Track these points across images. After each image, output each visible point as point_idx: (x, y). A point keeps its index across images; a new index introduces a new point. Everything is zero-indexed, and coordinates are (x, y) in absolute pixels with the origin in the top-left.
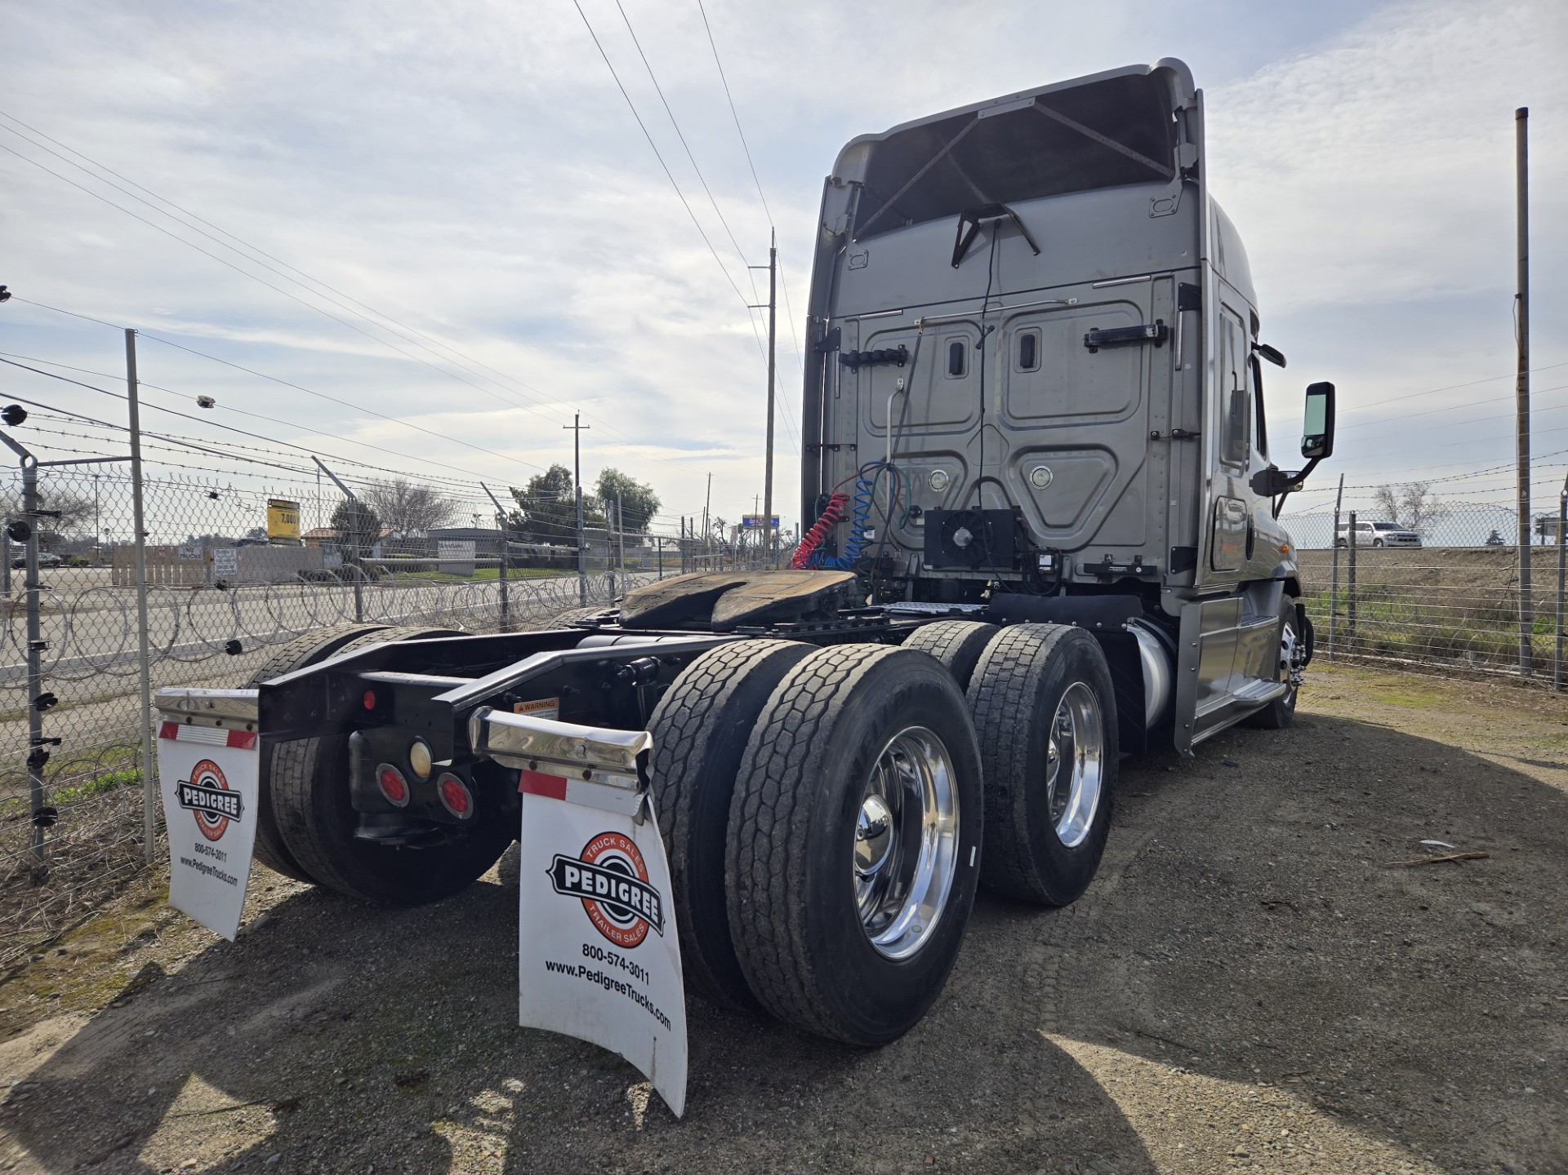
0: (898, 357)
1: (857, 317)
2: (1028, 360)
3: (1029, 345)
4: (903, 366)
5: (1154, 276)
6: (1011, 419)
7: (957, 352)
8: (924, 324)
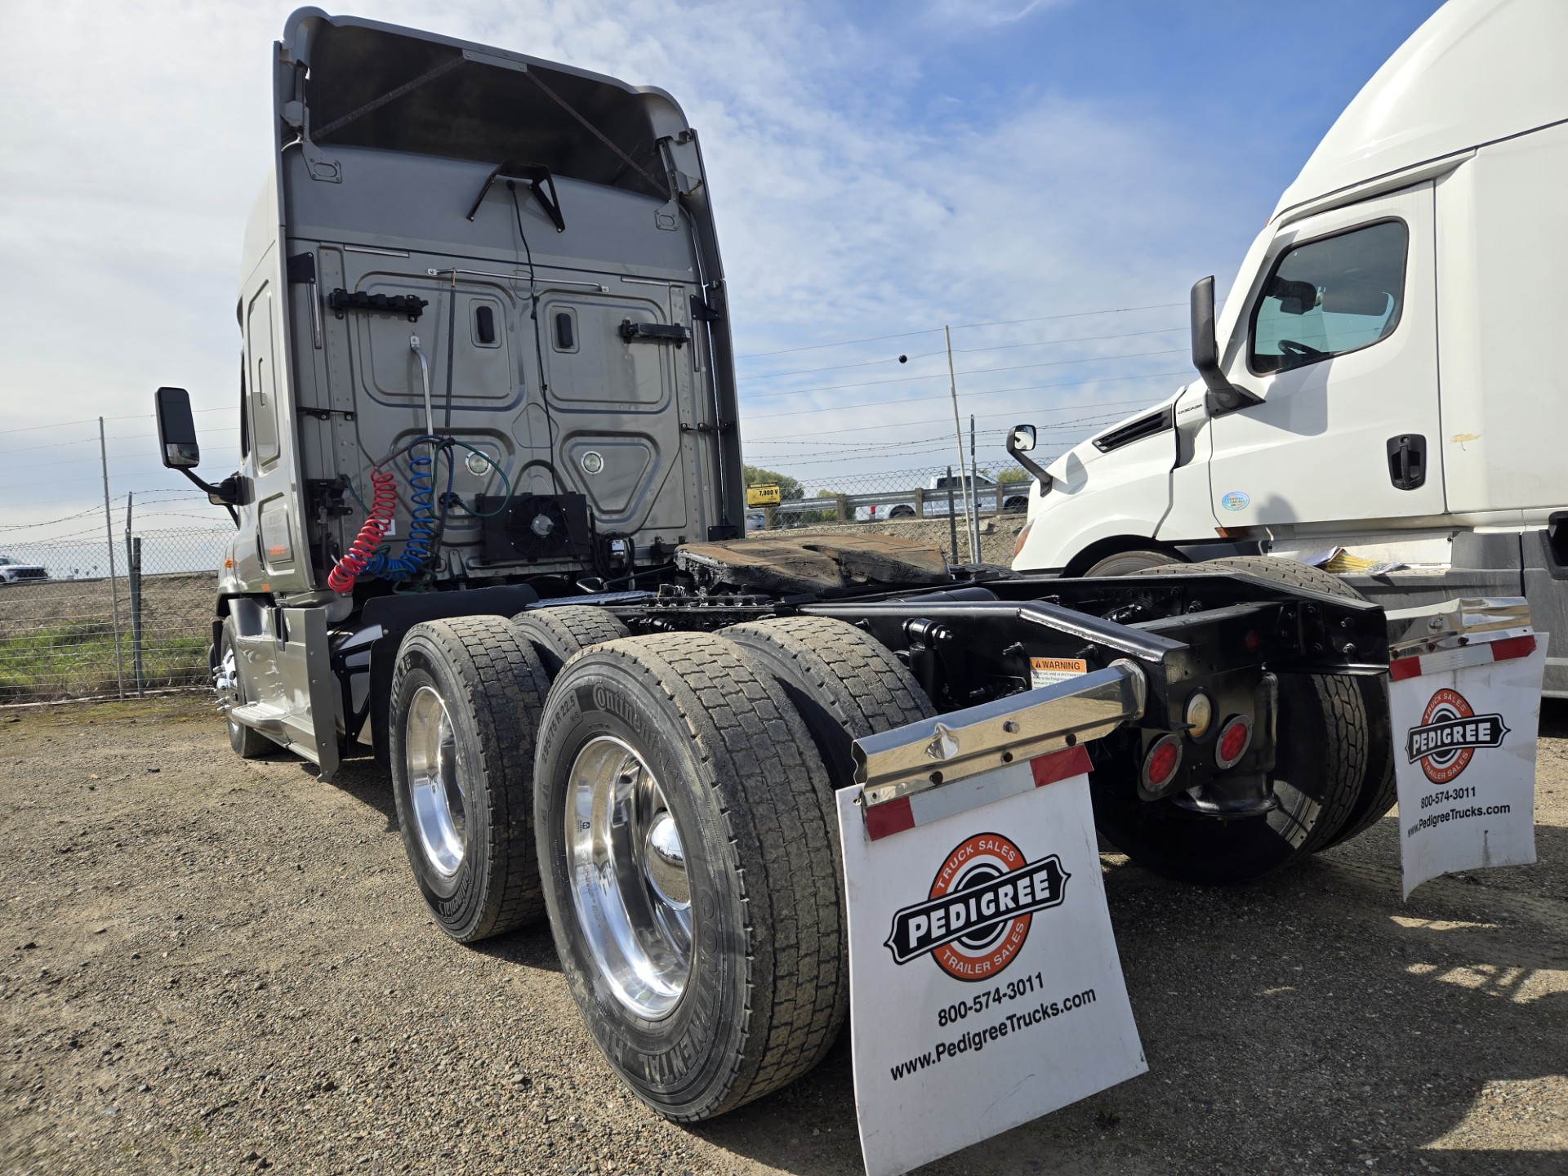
0: (410, 309)
1: (340, 246)
2: (565, 339)
3: (563, 326)
4: (416, 321)
5: (671, 283)
6: (555, 400)
7: (484, 319)
8: (442, 276)
